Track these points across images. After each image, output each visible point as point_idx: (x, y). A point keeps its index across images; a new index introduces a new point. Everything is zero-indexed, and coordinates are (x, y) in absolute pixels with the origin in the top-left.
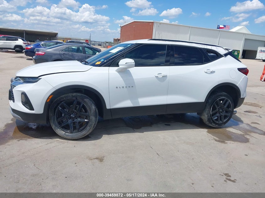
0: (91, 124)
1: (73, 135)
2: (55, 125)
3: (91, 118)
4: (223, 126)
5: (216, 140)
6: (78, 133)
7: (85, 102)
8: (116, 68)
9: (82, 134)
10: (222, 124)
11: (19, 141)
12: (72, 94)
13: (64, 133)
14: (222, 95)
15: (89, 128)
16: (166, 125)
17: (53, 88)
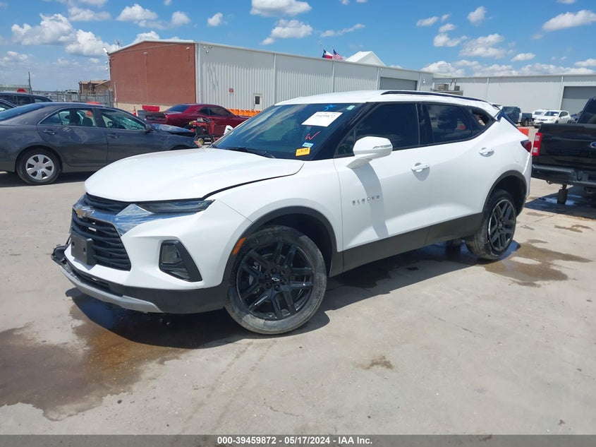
0: (320, 292)
1: (283, 322)
2: (239, 308)
3: (318, 278)
4: (504, 253)
5: (519, 284)
6: (293, 317)
7: (301, 243)
8: (349, 160)
9: (302, 317)
10: (503, 251)
11: (162, 362)
12: (271, 229)
13: (262, 321)
14: (501, 196)
15: (316, 300)
16: (410, 269)
17: (245, 221)
